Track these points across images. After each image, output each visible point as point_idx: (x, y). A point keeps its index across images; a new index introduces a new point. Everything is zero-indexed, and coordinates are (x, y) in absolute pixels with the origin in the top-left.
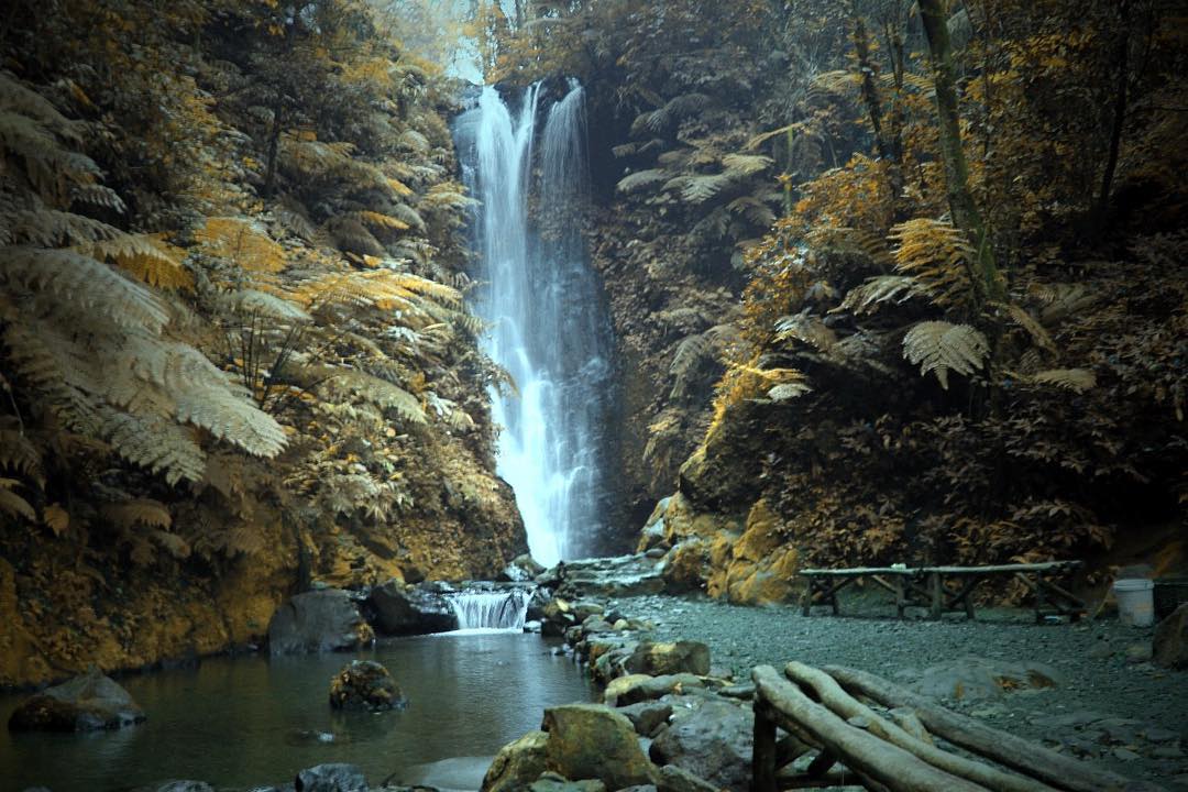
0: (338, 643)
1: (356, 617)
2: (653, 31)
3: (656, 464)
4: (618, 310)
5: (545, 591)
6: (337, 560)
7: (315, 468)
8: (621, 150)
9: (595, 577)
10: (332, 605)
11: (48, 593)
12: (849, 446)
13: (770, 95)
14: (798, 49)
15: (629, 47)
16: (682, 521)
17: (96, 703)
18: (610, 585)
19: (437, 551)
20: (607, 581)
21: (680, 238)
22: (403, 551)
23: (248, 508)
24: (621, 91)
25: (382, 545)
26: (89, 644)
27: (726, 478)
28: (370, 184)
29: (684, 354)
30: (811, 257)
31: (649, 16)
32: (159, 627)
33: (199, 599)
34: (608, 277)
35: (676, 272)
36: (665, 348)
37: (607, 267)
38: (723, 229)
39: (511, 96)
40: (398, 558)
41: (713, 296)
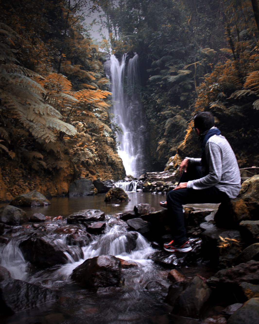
0: (88, 193)
1: (93, 186)
2: (158, 38)
3: (160, 153)
4: (148, 112)
5: (141, 181)
6: (82, 174)
7: (75, 149)
8: (149, 70)
9: (156, 177)
10: (86, 183)
11: (10, 176)
12: (232, 137)
13: (189, 55)
14: (197, 43)
15: (151, 43)
16: (179, 161)
17: (36, 199)
18: (161, 178)
19: (106, 174)
20: (160, 177)
21: (165, 93)
22: (97, 173)
23: (62, 156)
24: (149, 55)
25: (92, 171)
26: (22, 190)
27: (192, 149)
28: (84, 77)
29: (168, 123)
30: (219, 86)
31: (157, 34)
32: (40, 187)
33: (49, 181)
34: (145, 104)
35: (165, 102)
36: (162, 122)
37: (145, 102)
38: (178, 90)
39: (119, 56)
40: (96, 175)
41: (175, 108)
